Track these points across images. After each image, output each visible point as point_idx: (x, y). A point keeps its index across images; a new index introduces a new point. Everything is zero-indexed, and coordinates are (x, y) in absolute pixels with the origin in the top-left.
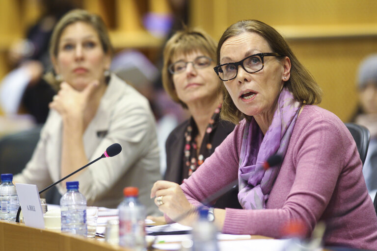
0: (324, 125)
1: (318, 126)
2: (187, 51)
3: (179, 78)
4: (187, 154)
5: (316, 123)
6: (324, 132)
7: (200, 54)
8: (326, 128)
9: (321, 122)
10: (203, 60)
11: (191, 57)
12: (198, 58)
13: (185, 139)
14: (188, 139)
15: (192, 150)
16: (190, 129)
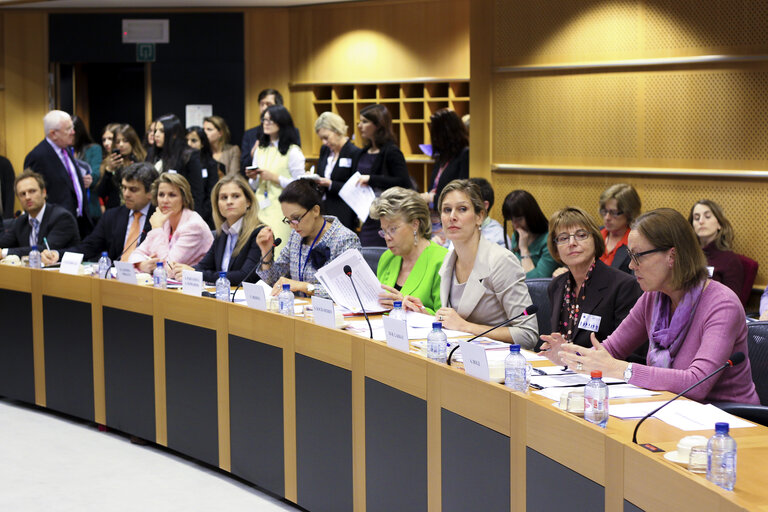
0: (729, 304)
1: (724, 305)
2: (568, 225)
3: (562, 246)
4: (568, 301)
5: (722, 302)
6: (729, 311)
7: (579, 228)
8: (731, 307)
9: (727, 302)
10: (581, 233)
11: (572, 231)
12: (578, 231)
13: (565, 290)
14: (568, 290)
15: (571, 298)
16: (569, 282)
